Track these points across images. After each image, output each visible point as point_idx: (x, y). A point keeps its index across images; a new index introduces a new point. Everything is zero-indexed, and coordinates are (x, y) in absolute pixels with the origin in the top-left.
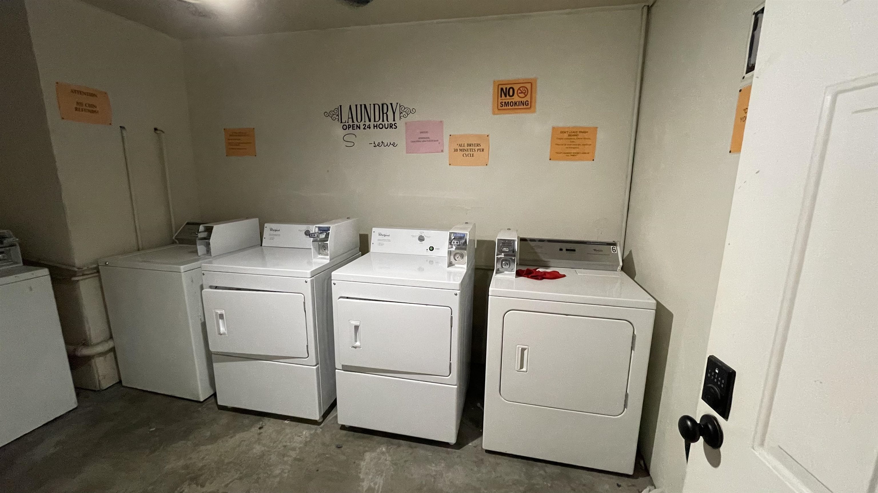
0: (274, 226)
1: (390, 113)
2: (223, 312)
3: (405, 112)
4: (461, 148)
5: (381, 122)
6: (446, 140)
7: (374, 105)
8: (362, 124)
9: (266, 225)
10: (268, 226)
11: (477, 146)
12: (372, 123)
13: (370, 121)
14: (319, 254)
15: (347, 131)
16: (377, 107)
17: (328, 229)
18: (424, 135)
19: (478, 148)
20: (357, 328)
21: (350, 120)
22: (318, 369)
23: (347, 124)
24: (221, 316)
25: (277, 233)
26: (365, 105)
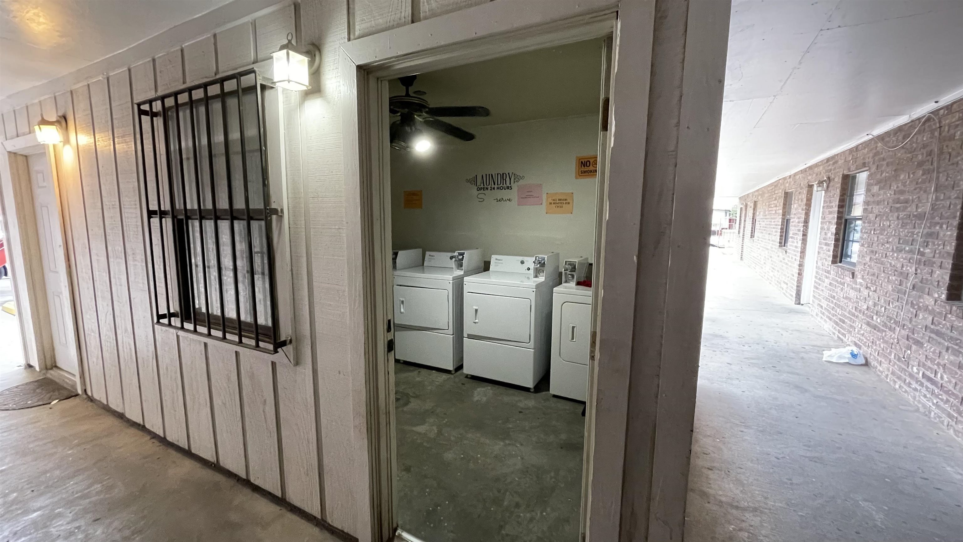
0: (432, 253)
1: (508, 179)
2: (404, 299)
3: (518, 178)
4: (554, 202)
5: (501, 185)
6: (544, 196)
7: (498, 174)
8: (489, 187)
9: (427, 252)
10: (428, 253)
11: (565, 200)
12: (496, 186)
13: (494, 184)
14: (458, 269)
15: (480, 192)
16: (499, 175)
17: (464, 253)
18: (530, 194)
19: (566, 202)
20: (476, 310)
21: (482, 184)
22: (453, 337)
23: (480, 187)
24: (403, 302)
25: (433, 257)
26: (492, 175)
